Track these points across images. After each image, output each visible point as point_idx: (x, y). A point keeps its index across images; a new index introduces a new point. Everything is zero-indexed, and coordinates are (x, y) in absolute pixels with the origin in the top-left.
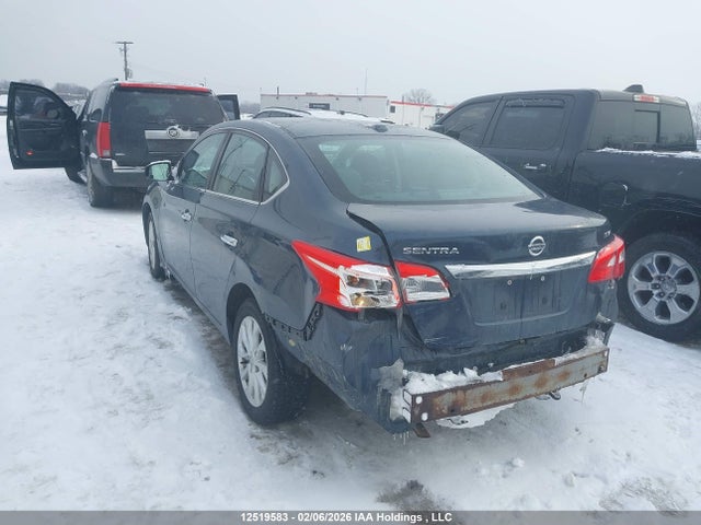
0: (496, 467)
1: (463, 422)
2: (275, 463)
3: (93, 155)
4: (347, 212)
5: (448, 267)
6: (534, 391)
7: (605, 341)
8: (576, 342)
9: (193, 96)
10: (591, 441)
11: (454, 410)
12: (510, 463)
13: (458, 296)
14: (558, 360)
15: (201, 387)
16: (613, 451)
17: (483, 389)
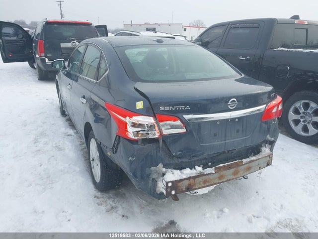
0: (215, 212)
1: (195, 193)
2: (105, 211)
3: (37, 56)
4: (134, 88)
5: (184, 116)
6: (232, 177)
7: (271, 150)
8: (256, 150)
9: (83, 26)
10: (264, 198)
11: (189, 188)
12: (222, 210)
13: (191, 131)
14: (245, 161)
15: (75, 171)
16: (274, 204)
17: (204, 178)
